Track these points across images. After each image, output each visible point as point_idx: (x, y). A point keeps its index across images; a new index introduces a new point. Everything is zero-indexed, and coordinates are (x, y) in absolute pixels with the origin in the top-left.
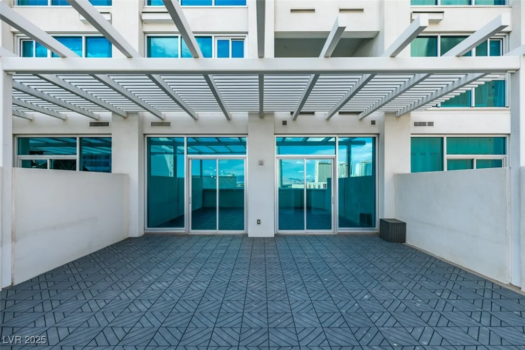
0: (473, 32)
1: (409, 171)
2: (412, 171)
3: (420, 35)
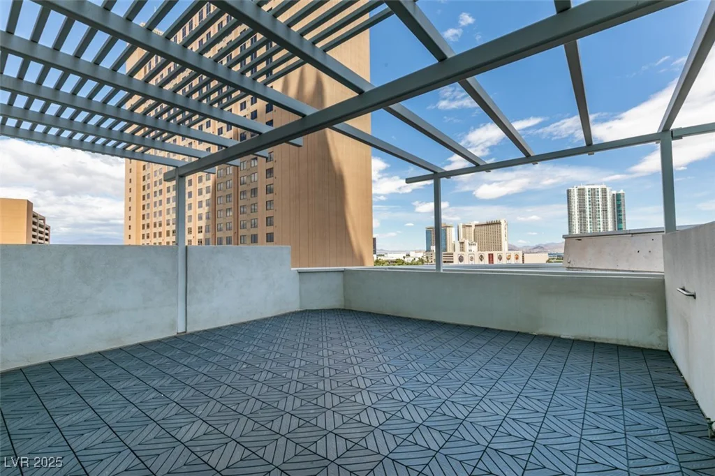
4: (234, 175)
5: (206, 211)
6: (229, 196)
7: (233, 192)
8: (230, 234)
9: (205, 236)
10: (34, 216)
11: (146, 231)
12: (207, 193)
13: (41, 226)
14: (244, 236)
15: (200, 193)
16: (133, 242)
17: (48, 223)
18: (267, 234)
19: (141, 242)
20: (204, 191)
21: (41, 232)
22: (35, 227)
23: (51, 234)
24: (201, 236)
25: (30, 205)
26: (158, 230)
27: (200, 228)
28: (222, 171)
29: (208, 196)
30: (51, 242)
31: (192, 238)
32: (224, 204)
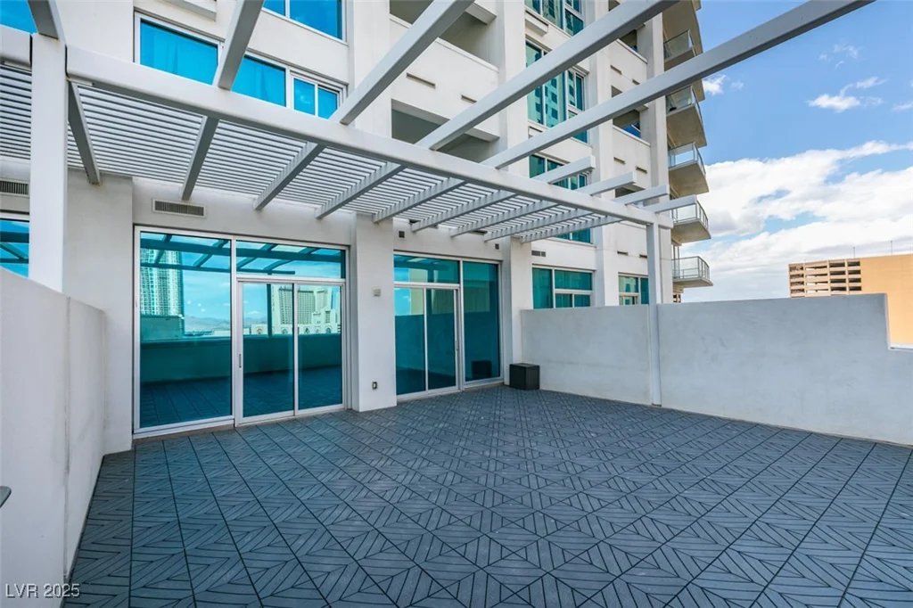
0: (567, 163)
1: (532, 308)
2: (535, 308)
3: (536, 154)
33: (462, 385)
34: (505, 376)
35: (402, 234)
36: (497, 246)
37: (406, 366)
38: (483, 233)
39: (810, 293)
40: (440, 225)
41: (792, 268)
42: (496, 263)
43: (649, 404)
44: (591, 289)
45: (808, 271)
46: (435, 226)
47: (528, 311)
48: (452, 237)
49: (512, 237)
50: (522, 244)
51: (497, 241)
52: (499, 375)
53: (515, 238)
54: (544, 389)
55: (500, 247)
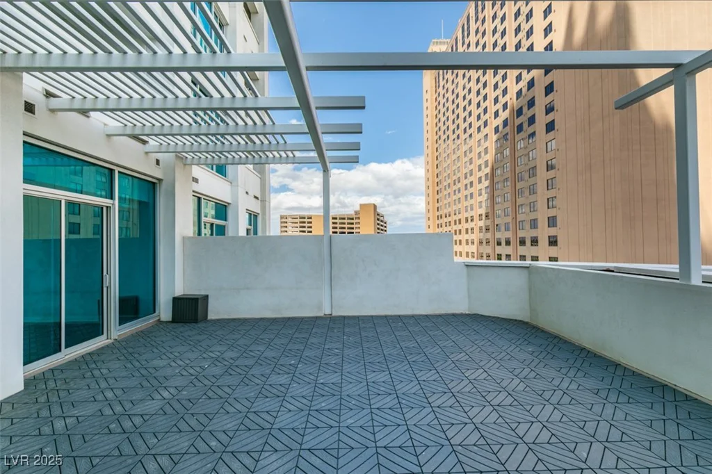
1: (192, 234)
4: (511, 158)
5: (485, 198)
6: (506, 180)
7: (510, 176)
8: (509, 220)
9: (485, 223)
10: (378, 215)
11: (440, 221)
12: (486, 180)
13: (382, 221)
14: (522, 221)
15: (480, 181)
16: (431, 231)
17: (385, 220)
18: (549, 218)
19: (438, 231)
20: (483, 179)
21: (382, 226)
22: (378, 222)
23: (388, 227)
24: (481, 223)
25: (375, 207)
26: (447, 220)
27: (480, 215)
28: (499, 155)
29: (487, 183)
30: (388, 232)
31: (473, 226)
32: (502, 189)
33: (115, 331)
34: (164, 311)
35: (29, 108)
36: (158, 162)
37: (36, 319)
38: (144, 142)
39: (290, 233)
40: (92, 113)
41: (282, 217)
42: (154, 180)
43: (322, 315)
44: (226, 220)
45: (289, 220)
46: (84, 112)
47: (190, 238)
48: (109, 136)
49: (176, 155)
50: (185, 165)
51: (159, 156)
52: (154, 312)
53: (179, 157)
54: (213, 318)
55: (161, 163)
